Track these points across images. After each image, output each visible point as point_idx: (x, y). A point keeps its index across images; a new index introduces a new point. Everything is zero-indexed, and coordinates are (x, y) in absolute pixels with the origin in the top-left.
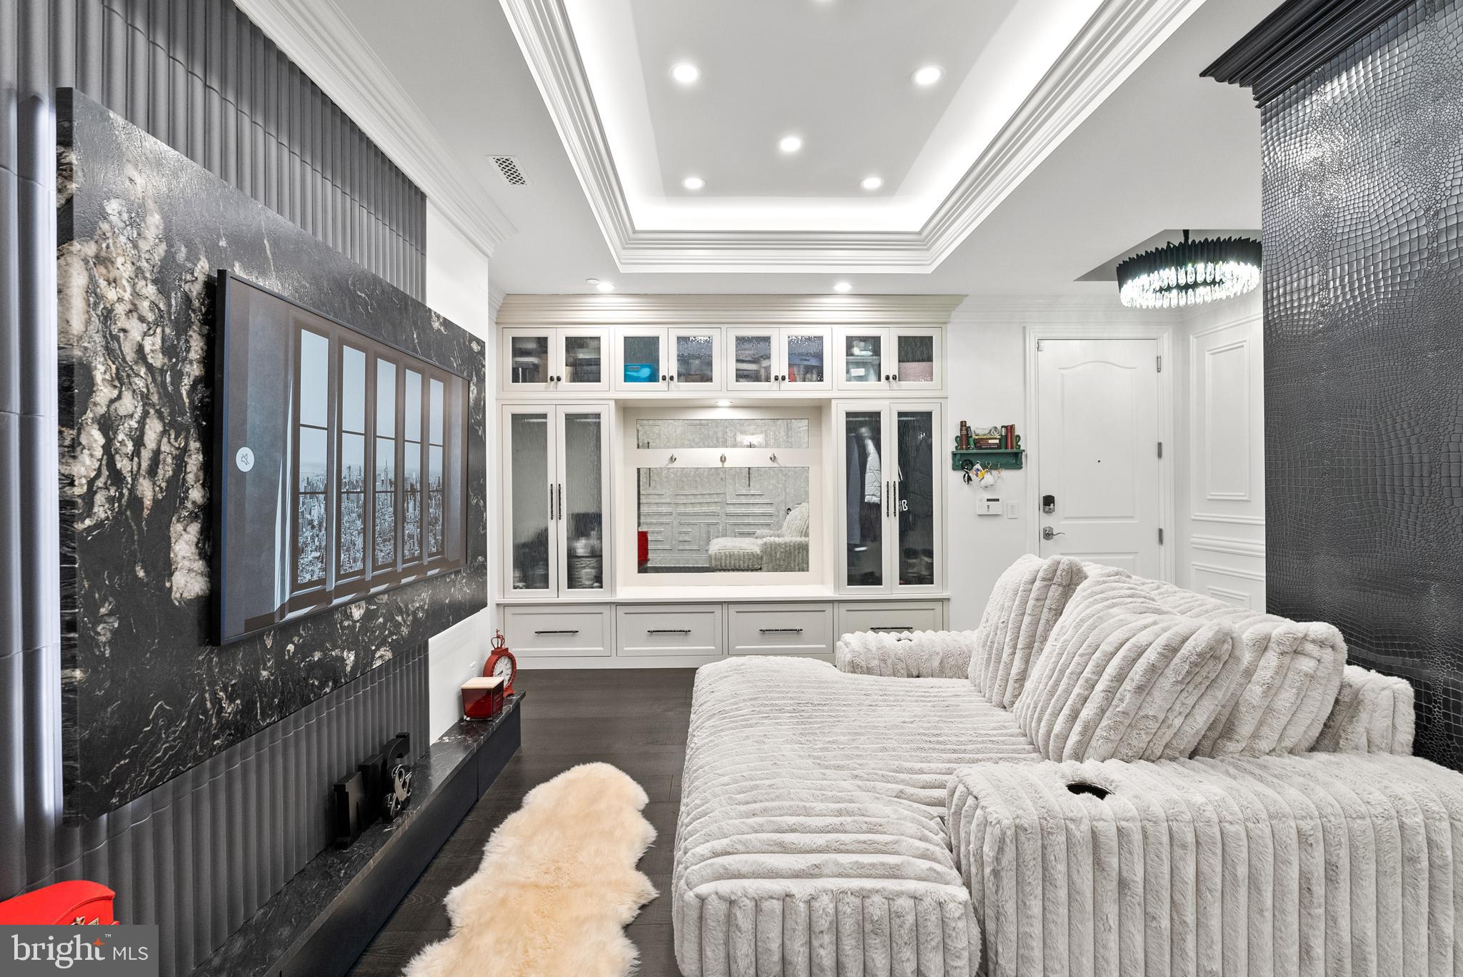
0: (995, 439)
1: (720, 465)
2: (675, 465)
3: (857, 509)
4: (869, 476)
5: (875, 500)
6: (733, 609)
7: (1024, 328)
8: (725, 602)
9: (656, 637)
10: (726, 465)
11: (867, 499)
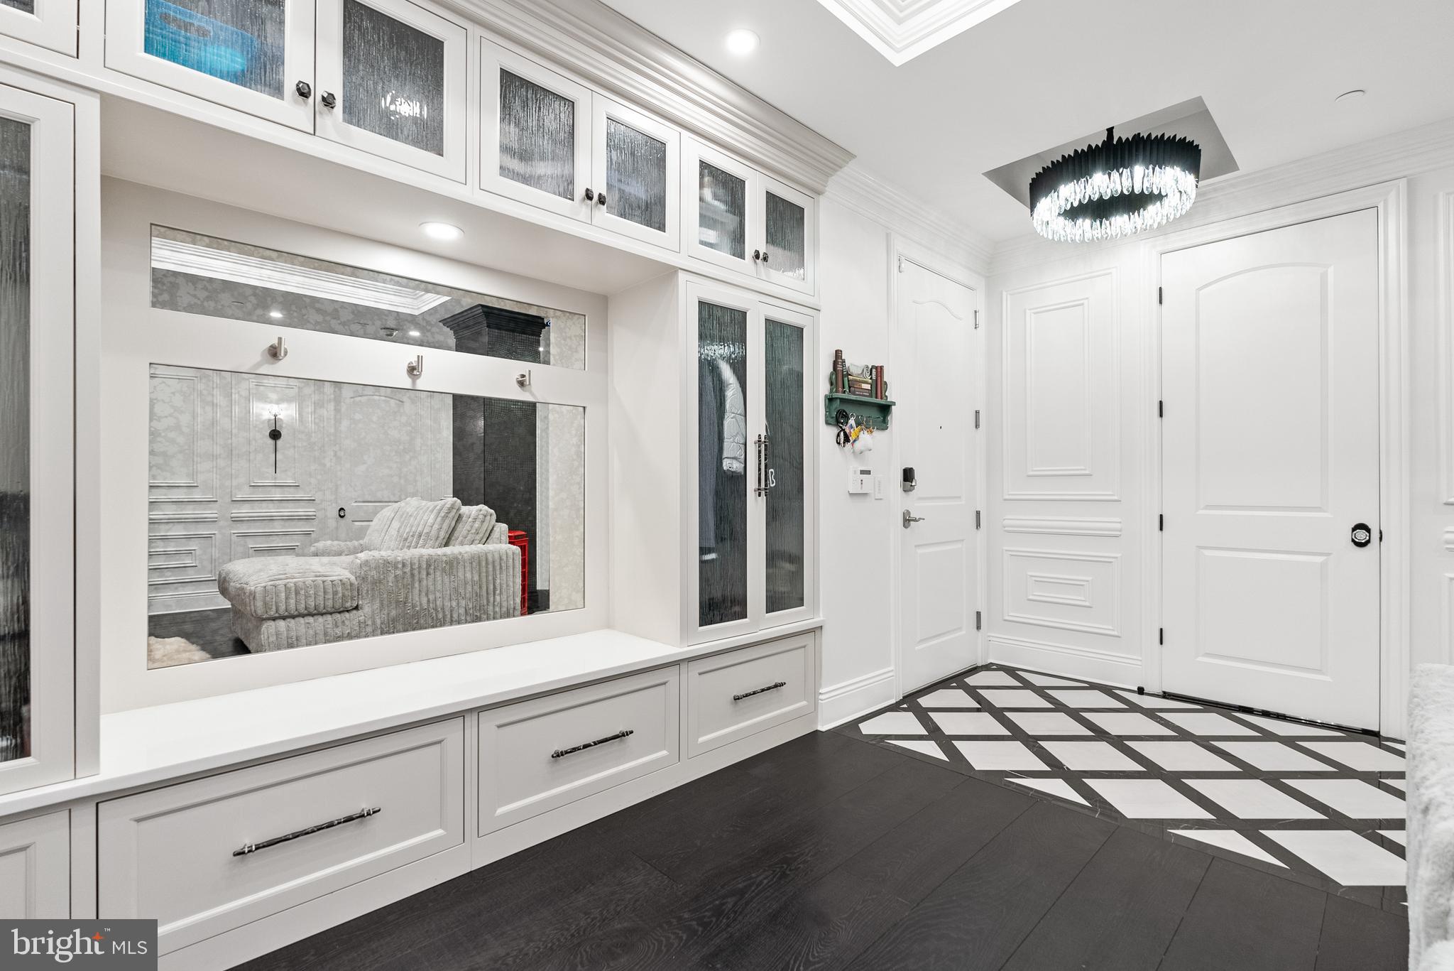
0: (866, 383)
1: (406, 382)
2: (281, 367)
3: (712, 481)
4: (729, 423)
5: (737, 466)
6: (489, 721)
7: (888, 235)
8: (471, 710)
9: (256, 862)
10: (421, 384)
11: (726, 465)
